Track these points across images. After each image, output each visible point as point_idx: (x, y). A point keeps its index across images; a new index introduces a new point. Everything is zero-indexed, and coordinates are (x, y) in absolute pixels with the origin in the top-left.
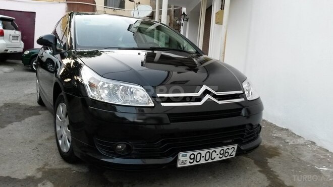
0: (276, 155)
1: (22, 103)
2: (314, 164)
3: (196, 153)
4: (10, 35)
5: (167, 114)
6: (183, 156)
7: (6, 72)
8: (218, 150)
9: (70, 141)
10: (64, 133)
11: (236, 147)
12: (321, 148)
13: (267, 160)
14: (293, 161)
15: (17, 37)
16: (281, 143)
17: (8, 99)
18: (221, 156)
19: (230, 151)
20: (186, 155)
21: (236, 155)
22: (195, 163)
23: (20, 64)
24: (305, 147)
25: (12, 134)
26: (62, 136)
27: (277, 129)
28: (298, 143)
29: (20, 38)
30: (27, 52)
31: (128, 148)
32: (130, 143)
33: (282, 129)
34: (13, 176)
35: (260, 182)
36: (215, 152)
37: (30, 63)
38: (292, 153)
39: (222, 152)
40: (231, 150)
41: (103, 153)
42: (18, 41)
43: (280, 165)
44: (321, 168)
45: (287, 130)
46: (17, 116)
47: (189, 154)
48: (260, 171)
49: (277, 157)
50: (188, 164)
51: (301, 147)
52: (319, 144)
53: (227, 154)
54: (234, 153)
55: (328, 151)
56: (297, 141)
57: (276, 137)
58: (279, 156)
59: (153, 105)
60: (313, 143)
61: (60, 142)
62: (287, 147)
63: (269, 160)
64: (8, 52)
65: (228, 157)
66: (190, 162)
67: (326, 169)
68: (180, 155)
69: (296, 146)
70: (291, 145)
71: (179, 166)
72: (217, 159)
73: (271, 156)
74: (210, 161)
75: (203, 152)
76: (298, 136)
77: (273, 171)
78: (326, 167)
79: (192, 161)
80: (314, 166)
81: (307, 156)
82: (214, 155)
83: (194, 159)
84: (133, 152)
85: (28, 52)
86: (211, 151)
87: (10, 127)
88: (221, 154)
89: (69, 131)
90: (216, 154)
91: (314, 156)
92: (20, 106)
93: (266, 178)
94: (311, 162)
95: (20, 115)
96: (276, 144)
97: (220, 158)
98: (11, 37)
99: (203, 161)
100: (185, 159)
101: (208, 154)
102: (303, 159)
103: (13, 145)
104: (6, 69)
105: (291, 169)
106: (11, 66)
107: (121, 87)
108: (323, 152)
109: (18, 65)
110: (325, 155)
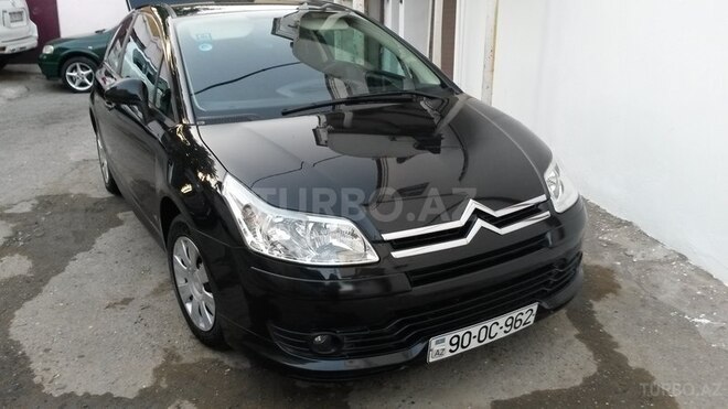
0: (609, 291)
1: (75, 191)
2: (683, 310)
3: (460, 333)
4: (5, 12)
5: (406, 273)
6: (437, 343)
7: (10, 100)
8: (502, 320)
9: (213, 312)
10: (197, 295)
11: (535, 307)
12: (698, 270)
13: (591, 305)
14: (643, 306)
15: (20, 13)
16: (617, 259)
17: (40, 185)
18: (507, 329)
19: (524, 318)
20: (443, 341)
21: (536, 320)
22: (460, 350)
23: (36, 74)
24: (666, 267)
25: (82, 285)
26: (191, 298)
27: (609, 222)
28: (650, 257)
29: (26, 14)
30: (49, 50)
31: (335, 341)
32: (339, 334)
33: (620, 223)
34: (116, 394)
35: (581, 365)
36: (497, 324)
37: (60, 73)
38: (639, 284)
39: (509, 322)
40: (527, 314)
41: (289, 350)
42: (24, 23)
43: (616, 316)
44: (696, 320)
45: (629, 224)
46: (75, 233)
47: (448, 337)
48: (578, 336)
49: (610, 295)
50: (448, 354)
51: (657, 267)
52: (693, 261)
53: (518, 323)
54: (532, 319)
55: (712, 276)
56: (650, 252)
57: (608, 243)
58: (615, 292)
59: (377, 259)
60: (683, 258)
61: (189, 307)
62: (630, 268)
63: (597, 306)
64: (7, 51)
65: (522, 327)
66: (451, 351)
67: (707, 321)
68: (433, 341)
69: (648, 265)
70: (639, 262)
71: (431, 360)
72: (501, 335)
73: (599, 295)
74: (488, 341)
75: (474, 330)
76: (652, 239)
77: (605, 333)
78: (708, 316)
79: (454, 348)
80: (684, 314)
81: (670, 292)
82: (495, 329)
83: (458, 343)
84: (345, 348)
85: (52, 48)
86: (488, 324)
87: (73, 267)
88: (507, 326)
89: (210, 295)
90: (499, 327)
91: (684, 290)
92: (73, 201)
93: (591, 354)
94: (677, 306)
95: (81, 228)
96: (607, 260)
97: (505, 332)
98: (7, 15)
99: (475, 344)
100: (441, 347)
101: (484, 330)
102: (661, 298)
103: (94, 316)
104: (10, 91)
105: (639, 325)
106: (17, 80)
107: (311, 225)
108: (702, 280)
109: (33, 78)
110: (705, 289)
